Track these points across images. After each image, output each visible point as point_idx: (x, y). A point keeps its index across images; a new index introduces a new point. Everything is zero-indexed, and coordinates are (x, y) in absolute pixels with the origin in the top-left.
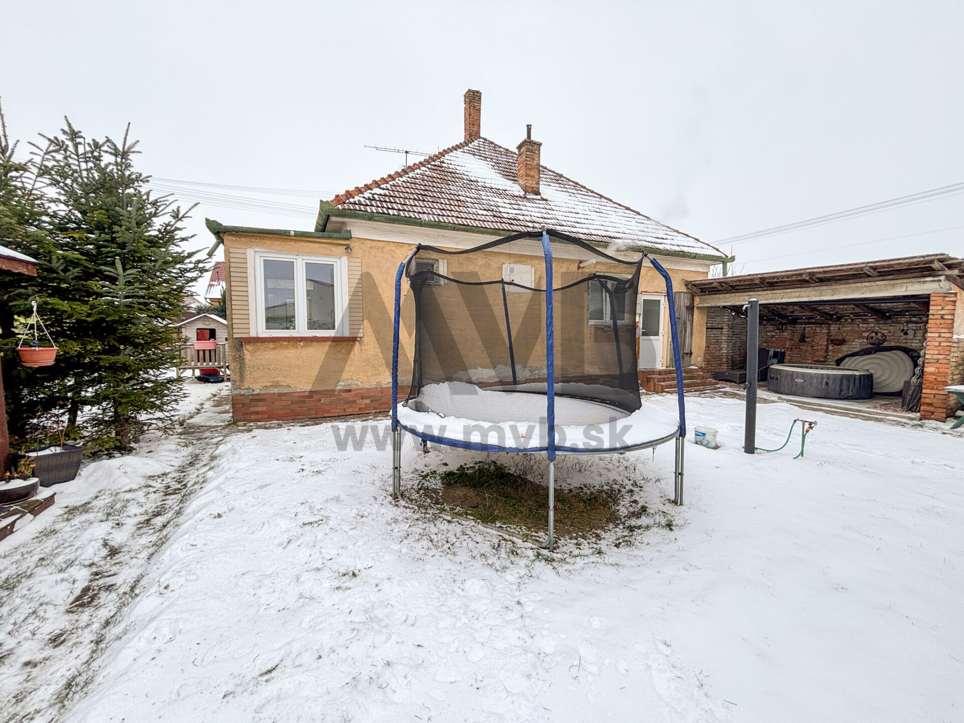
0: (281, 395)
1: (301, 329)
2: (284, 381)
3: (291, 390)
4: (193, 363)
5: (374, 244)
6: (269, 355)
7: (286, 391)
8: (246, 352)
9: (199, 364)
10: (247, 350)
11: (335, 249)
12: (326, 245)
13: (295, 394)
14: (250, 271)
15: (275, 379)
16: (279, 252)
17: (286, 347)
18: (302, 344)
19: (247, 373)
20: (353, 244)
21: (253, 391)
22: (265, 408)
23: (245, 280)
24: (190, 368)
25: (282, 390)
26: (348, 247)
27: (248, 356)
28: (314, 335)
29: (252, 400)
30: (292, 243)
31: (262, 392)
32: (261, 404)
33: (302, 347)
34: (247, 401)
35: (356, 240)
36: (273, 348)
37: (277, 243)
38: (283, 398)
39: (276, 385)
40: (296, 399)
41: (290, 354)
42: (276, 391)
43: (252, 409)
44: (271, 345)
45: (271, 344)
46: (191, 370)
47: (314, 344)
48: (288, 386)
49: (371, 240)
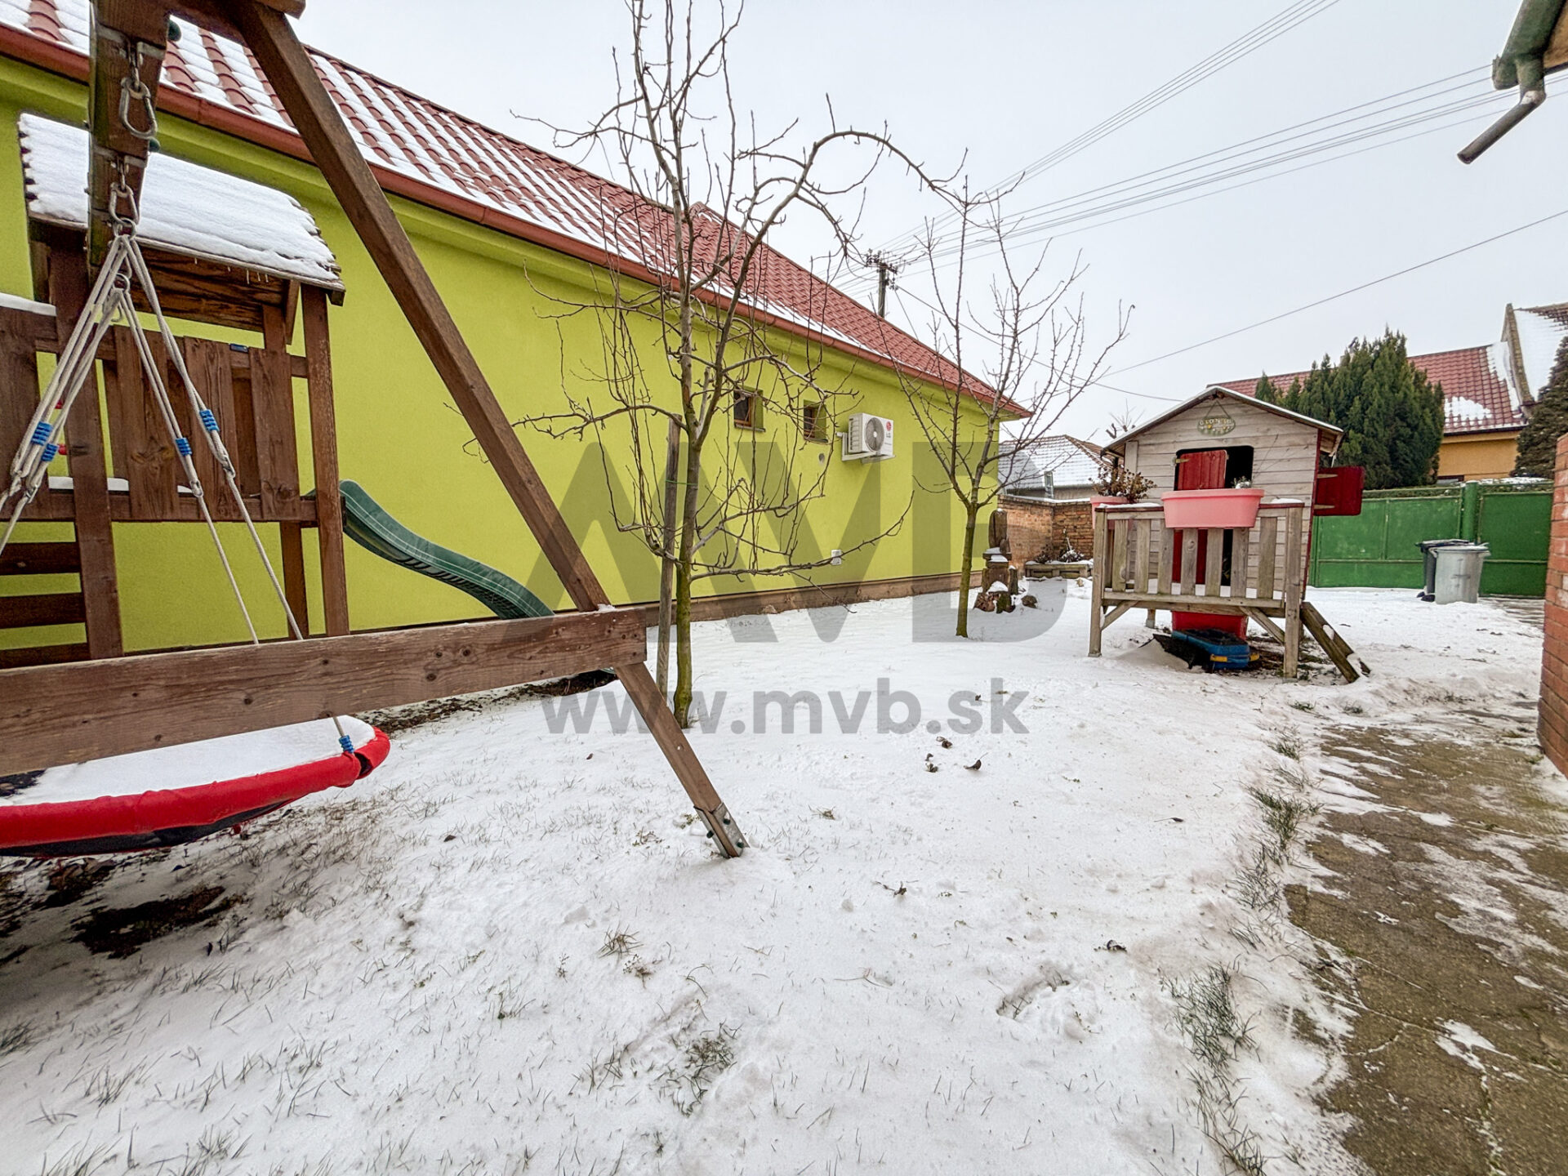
4: (1153, 585)
9: (1176, 589)
24: (1139, 604)
46: (1143, 613)
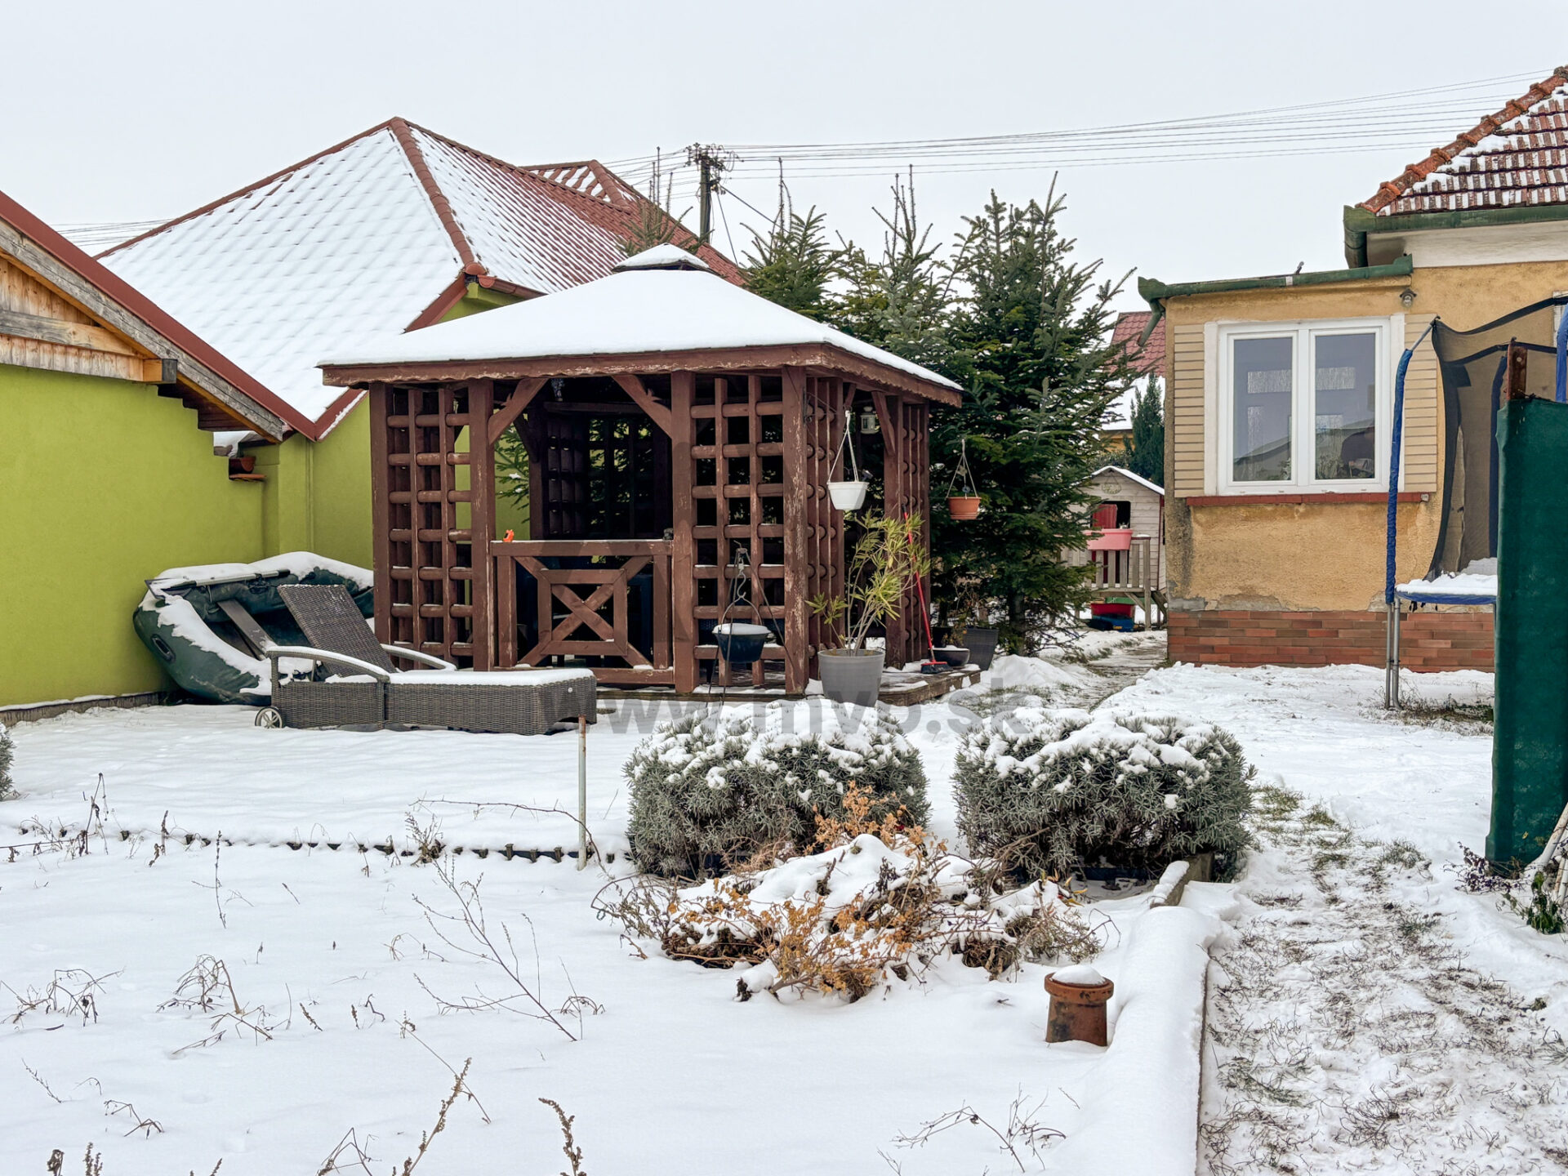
0: (1258, 616)
1: (1303, 477)
2: (1265, 588)
3: (1276, 607)
5: (1470, 275)
6: (1238, 533)
7: (1268, 609)
8: (1195, 526)
10: (1197, 522)
11: (1377, 300)
12: (1358, 295)
13: (1285, 617)
14: (1209, 366)
15: (1248, 583)
16: (1264, 321)
17: (1270, 517)
18: (1302, 509)
19: (1196, 568)
20: (1419, 283)
21: (1206, 603)
22: (1226, 641)
23: (1198, 384)
25: (1260, 606)
26: (1408, 293)
27: (1198, 534)
28: (1329, 489)
29: (1202, 622)
30: (1290, 299)
31: (1221, 608)
32: (1219, 631)
33: (1303, 516)
34: (1194, 624)
35: (1425, 272)
36: (1247, 519)
37: (1260, 303)
38: (1263, 623)
39: (1249, 594)
40: (1287, 626)
41: (1280, 530)
42: (1248, 606)
43: (1203, 641)
44: (1243, 512)
45: (1242, 510)
47: (1328, 509)
48: (1272, 598)
49: (1461, 267)
